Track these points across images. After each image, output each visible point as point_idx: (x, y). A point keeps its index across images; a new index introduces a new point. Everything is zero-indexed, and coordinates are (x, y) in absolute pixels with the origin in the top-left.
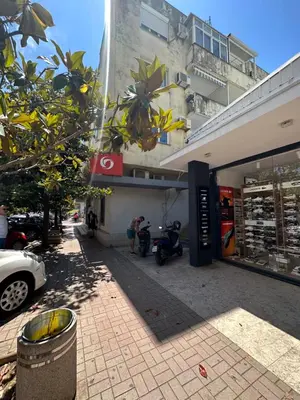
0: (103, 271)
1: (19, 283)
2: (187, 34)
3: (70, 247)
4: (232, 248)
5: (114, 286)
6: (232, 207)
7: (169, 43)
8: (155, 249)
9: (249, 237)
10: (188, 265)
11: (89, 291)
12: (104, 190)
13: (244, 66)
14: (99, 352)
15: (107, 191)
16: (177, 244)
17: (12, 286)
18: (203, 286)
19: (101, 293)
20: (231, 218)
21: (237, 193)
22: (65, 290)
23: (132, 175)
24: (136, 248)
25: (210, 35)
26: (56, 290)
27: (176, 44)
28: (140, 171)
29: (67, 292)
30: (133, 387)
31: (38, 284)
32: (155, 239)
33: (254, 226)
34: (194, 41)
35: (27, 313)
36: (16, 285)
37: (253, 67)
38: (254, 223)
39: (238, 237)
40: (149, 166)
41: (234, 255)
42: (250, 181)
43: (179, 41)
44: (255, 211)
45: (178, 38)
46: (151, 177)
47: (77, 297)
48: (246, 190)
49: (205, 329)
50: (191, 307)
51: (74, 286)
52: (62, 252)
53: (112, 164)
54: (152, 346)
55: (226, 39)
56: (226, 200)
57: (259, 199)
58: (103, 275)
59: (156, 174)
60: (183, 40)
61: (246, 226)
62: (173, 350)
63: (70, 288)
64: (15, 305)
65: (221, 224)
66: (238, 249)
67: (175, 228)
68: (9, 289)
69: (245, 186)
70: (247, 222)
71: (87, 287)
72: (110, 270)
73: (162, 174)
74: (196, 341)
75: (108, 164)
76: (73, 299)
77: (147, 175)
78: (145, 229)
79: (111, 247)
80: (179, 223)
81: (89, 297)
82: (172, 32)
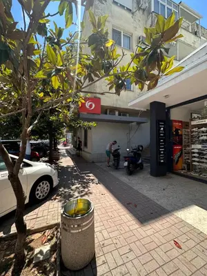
0: (92, 178)
1: (45, 182)
2: (147, 5)
3: (66, 162)
4: (180, 165)
5: (101, 187)
6: (182, 135)
7: (133, 13)
8: (126, 164)
9: (195, 157)
10: (149, 176)
11: (86, 190)
12: (91, 124)
13: (190, 27)
14: (103, 227)
15: (93, 124)
16: (140, 161)
17: (41, 184)
18: (164, 190)
19: (94, 191)
20: (180, 143)
21: (186, 125)
22: (70, 188)
23: (106, 113)
24: (111, 163)
25: (165, 4)
26: (64, 188)
27: (139, 14)
28: (112, 110)
29: (72, 190)
30: (131, 250)
31: (55, 184)
32: (125, 157)
33: (199, 149)
34: (153, 10)
35: (51, 201)
36: (43, 183)
37: (198, 28)
38: (200, 146)
39: (185, 157)
40: (118, 106)
41: (182, 169)
42: (195, 116)
43: (141, 12)
44: (201, 138)
45: (140, 8)
46: (120, 115)
47: (79, 193)
48: (193, 123)
49: (172, 218)
50: (158, 203)
51: (75, 186)
52: (62, 165)
53: (94, 106)
54: (138, 226)
55: (177, 6)
56: (177, 130)
57: (203, 129)
58: (92, 180)
59: (123, 112)
60: (144, 10)
61: (193, 149)
62: (152, 230)
63: (73, 187)
64: (43, 196)
65: (173, 147)
66: (186, 166)
67: (139, 150)
68: (40, 186)
69: (192, 120)
70: (193, 146)
71: (84, 188)
72: (97, 177)
73: (127, 113)
74: (167, 225)
75: (91, 106)
76: (76, 194)
77: (117, 113)
78: (116, 150)
79: (93, 162)
80: (142, 147)
81: (86, 194)
82: (135, 5)
